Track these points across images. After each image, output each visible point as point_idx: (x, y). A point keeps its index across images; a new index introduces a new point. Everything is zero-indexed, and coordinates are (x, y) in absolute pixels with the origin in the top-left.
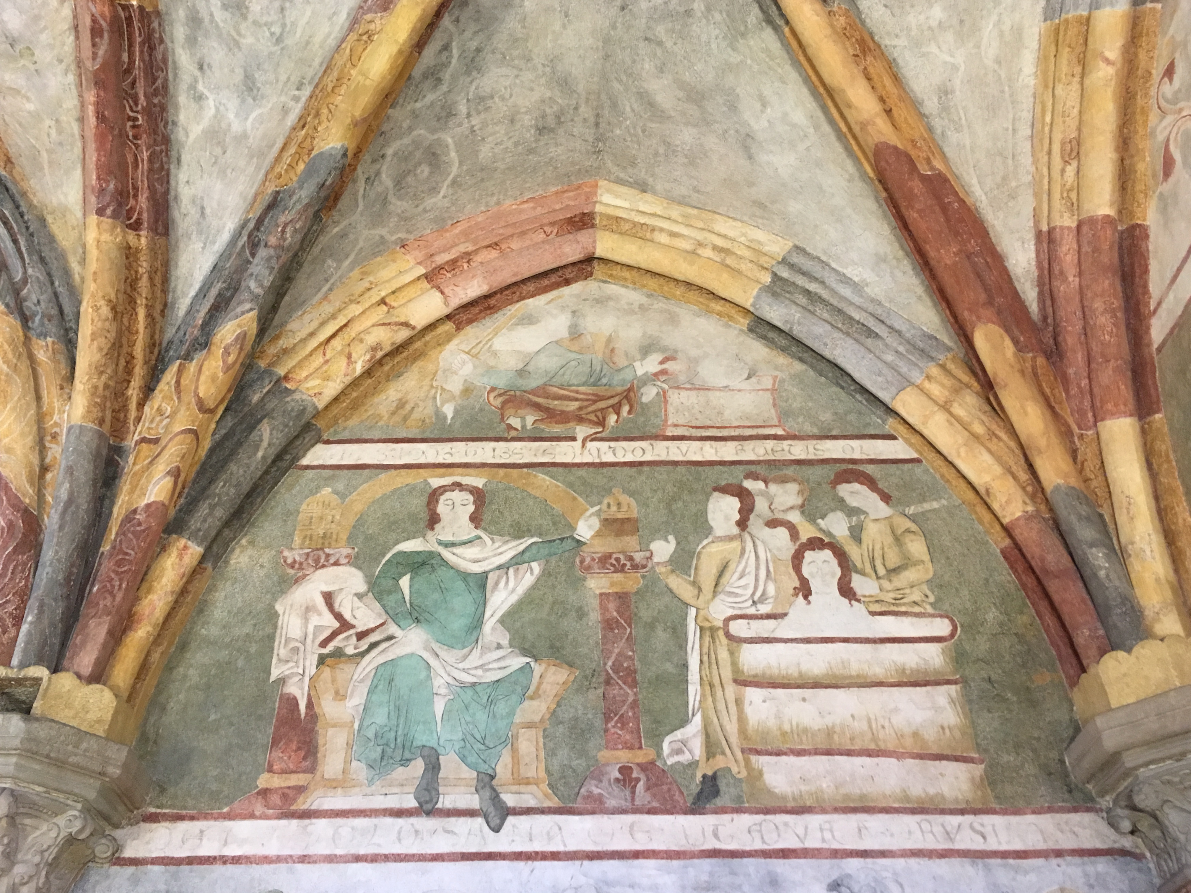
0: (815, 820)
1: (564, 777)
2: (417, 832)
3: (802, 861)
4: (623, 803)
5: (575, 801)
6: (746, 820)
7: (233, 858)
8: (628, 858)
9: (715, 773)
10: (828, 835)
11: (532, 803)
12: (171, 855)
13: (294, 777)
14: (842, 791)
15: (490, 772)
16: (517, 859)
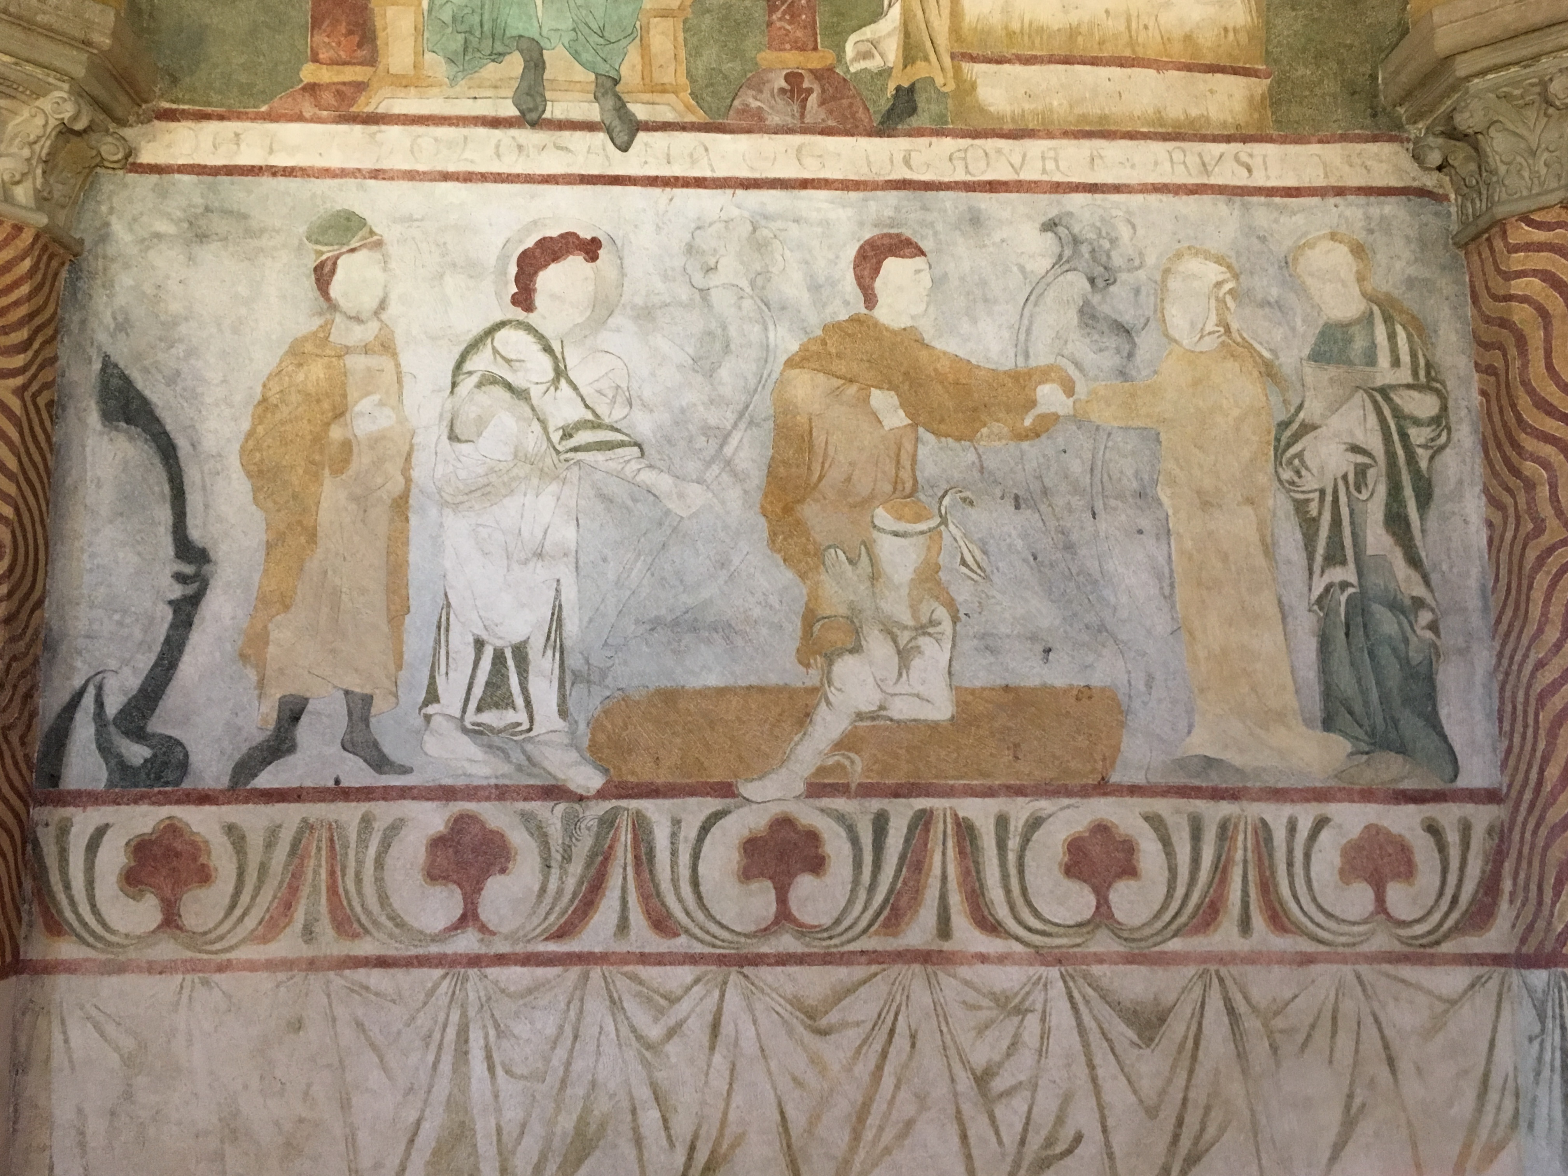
0: (1035, 147)
1: (712, 85)
2: (520, 147)
3: (1014, 196)
4: (789, 120)
5: (726, 115)
6: (948, 144)
7: (285, 169)
8: (793, 188)
9: (913, 85)
10: (1050, 165)
11: (670, 116)
12: (202, 163)
13: (348, 69)
14: (1078, 111)
15: (613, 74)
16: (651, 185)
